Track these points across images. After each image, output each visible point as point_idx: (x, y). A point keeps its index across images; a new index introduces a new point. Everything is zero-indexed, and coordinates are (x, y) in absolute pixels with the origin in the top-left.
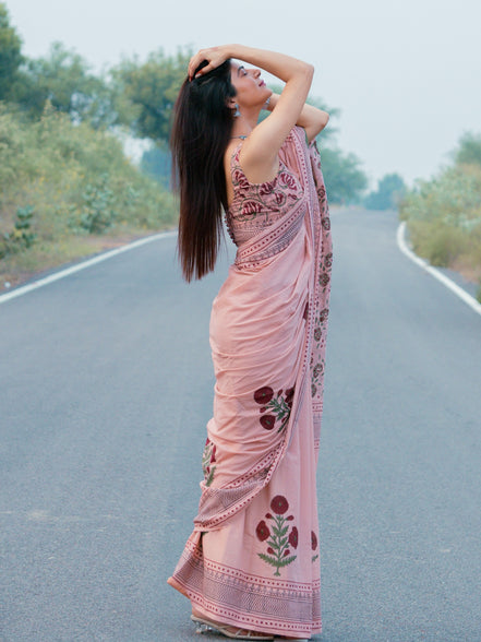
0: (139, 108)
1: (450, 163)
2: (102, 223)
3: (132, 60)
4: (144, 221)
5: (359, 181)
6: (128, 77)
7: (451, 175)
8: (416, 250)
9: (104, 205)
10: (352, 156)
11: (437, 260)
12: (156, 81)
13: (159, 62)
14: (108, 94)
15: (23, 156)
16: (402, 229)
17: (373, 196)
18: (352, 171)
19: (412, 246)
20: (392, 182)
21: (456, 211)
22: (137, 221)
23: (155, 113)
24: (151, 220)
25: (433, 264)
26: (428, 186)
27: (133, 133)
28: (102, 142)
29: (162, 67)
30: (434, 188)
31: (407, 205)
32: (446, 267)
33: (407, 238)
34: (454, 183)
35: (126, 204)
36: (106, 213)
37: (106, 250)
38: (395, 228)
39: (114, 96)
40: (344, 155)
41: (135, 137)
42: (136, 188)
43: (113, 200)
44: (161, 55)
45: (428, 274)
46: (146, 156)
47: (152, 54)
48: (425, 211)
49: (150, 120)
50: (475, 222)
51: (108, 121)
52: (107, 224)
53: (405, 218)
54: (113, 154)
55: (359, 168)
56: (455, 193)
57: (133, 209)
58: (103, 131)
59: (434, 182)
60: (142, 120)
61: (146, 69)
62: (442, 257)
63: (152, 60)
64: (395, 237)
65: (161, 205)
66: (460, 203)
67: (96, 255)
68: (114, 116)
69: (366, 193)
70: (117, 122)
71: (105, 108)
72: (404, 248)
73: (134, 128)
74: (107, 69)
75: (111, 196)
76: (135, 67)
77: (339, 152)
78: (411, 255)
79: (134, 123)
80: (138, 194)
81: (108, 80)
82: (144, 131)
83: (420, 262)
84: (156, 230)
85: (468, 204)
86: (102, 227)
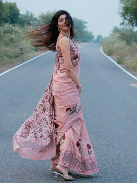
1: (111, 33)
3: (43, 13)
5: (93, 37)
6: (43, 17)
7: (112, 35)
8: (104, 52)
10: (91, 32)
11: (109, 54)
12: (48, 18)
13: (49, 14)
14: (38, 21)
15: (21, 35)
16: (101, 47)
17: (96, 40)
20: (100, 37)
21: (113, 43)
25: (108, 55)
29: (49, 15)
30: (108, 38)
31: (102, 42)
32: (110, 56)
33: (102, 50)
34: (112, 37)
37: (39, 55)
38: (100, 47)
39: (40, 21)
40: (89, 32)
44: (49, 12)
45: (107, 58)
47: (47, 12)
48: (106, 43)
50: (117, 46)
53: (102, 45)
55: (92, 34)
56: (112, 39)
59: (108, 37)
61: (46, 15)
62: (110, 54)
63: (47, 13)
64: (100, 49)
66: (114, 41)
67: (37, 56)
69: (94, 39)
74: (38, 16)
76: (44, 15)
77: (88, 31)
78: (103, 53)
81: (38, 18)
83: (105, 55)
85: (115, 42)
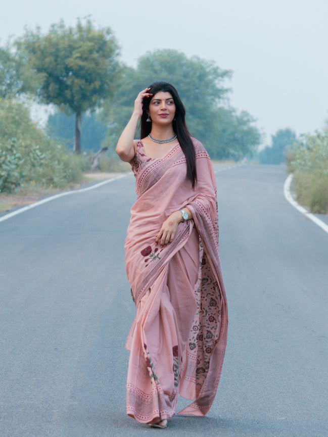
0: (43, 75)
2: (13, 183)
3: (35, 32)
4: (51, 181)
5: (252, 137)
6: (32, 47)
8: (299, 199)
9: (14, 167)
10: (245, 113)
11: (317, 208)
12: (58, 50)
13: (60, 32)
14: (14, 64)
17: (267, 148)
18: (245, 128)
19: (295, 196)
20: (284, 137)
22: (44, 180)
23: (58, 80)
24: (56, 179)
25: (313, 211)
26: (312, 140)
27: (38, 100)
28: (10, 109)
29: (63, 38)
30: (318, 141)
31: (294, 159)
32: (325, 213)
33: (292, 189)
35: (33, 165)
36: (16, 174)
37: (17, 207)
38: (283, 180)
39: (19, 65)
40: (238, 113)
41: (40, 102)
42: (41, 150)
43: (21, 162)
44: (62, 26)
45: (308, 220)
46: (51, 119)
47: (53, 26)
48: (310, 164)
49: (53, 87)
51: (15, 90)
52: (17, 184)
53: (291, 171)
54: (21, 120)
55: (252, 124)
57: (40, 170)
58: (10, 98)
59: (318, 136)
60: (46, 87)
61: (48, 39)
63: (53, 32)
64: (282, 188)
65: (66, 165)
67: (8, 212)
68: (20, 84)
69: (261, 148)
70: (23, 90)
71: (11, 78)
72: (290, 198)
73: (39, 95)
74: (12, 41)
75: (19, 158)
76: (39, 38)
77: (234, 111)
78: (294, 203)
79: (38, 90)
80: (43, 156)
81: (13, 51)
82: (48, 98)
83: (302, 210)
84: (62, 188)
86: (13, 186)
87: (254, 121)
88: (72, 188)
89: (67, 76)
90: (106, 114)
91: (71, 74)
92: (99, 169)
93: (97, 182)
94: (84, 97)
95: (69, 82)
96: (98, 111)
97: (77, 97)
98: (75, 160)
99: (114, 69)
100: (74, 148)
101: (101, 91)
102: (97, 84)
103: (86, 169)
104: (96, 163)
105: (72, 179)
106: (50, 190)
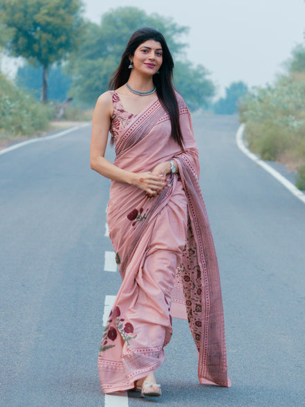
0: (12, 30)
1: (285, 72)
4: (20, 128)
5: (208, 89)
7: (284, 81)
8: (251, 147)
10: (201, 67)
11: (267, 155)
16: (241, 129)
17: (221, 101)
18: (201, 81)
19: (247, 144)
20: (237, 89)
21: (287, 113)
22: (13, 128)
23: (27, 35)
24: (24, 127)
25: (263, 158)
26: (263, 92)
27: (8, 53)
30: (269, 94)
31: (246, 110)
32: (275, 160)
33: (244, 138)
34: (286, 89)
35: (4, 114)
38: (236, 130)
40: (194, 67)
41: (9, 56)
42: (11, 100)
45: (259, 167)
46: (21, 72)
48: (261, 114)
49: (22, 41)
50: (301, 122)
53: (244, 121)
55: (207, 77)
56: (287, 98)
57: (10, 118)
59: (269, 89)
60: (15, 41)
62: (271, 152)
64: (234, 137)
65: (34, 114)
66: (291, 106)
69: (215, 99)
72: (242, 146)
73: (9, 49)
77: (190, 64)
78: (246, 151)
79: (9, 44)
80: (13, 105)
82: (18, 52)
83: (253, 157)
84: (30, 136)
85: (299, 107)
87: (209, 74)
88: (39, 136)
89: (35, 30)
90: (71, 67)
91: (38, 29)
92: (65, 118)
93: (63, 130)
94: (51, 51)
95: (37, 37)
96: (64, 64)
97: (44, 51)
98: (42, 109)
99: (79, 25)
100: (41, 98)
101: (66, 46)
102: (63, 38)
103: (53, 117)
104: (62, 112)
105: (40, 127)
106: (19, 137)
